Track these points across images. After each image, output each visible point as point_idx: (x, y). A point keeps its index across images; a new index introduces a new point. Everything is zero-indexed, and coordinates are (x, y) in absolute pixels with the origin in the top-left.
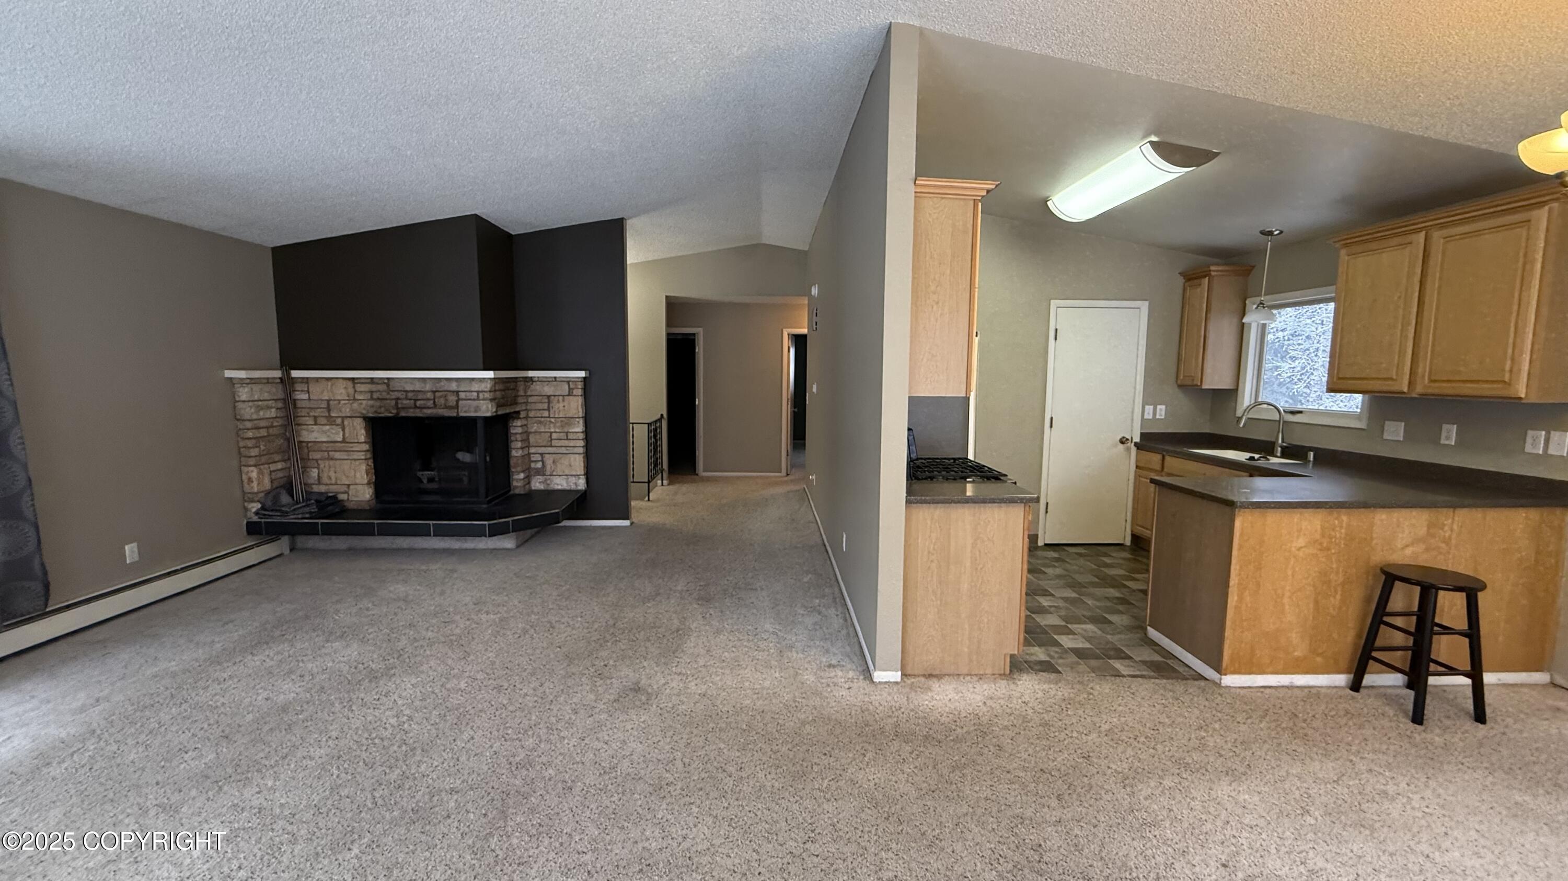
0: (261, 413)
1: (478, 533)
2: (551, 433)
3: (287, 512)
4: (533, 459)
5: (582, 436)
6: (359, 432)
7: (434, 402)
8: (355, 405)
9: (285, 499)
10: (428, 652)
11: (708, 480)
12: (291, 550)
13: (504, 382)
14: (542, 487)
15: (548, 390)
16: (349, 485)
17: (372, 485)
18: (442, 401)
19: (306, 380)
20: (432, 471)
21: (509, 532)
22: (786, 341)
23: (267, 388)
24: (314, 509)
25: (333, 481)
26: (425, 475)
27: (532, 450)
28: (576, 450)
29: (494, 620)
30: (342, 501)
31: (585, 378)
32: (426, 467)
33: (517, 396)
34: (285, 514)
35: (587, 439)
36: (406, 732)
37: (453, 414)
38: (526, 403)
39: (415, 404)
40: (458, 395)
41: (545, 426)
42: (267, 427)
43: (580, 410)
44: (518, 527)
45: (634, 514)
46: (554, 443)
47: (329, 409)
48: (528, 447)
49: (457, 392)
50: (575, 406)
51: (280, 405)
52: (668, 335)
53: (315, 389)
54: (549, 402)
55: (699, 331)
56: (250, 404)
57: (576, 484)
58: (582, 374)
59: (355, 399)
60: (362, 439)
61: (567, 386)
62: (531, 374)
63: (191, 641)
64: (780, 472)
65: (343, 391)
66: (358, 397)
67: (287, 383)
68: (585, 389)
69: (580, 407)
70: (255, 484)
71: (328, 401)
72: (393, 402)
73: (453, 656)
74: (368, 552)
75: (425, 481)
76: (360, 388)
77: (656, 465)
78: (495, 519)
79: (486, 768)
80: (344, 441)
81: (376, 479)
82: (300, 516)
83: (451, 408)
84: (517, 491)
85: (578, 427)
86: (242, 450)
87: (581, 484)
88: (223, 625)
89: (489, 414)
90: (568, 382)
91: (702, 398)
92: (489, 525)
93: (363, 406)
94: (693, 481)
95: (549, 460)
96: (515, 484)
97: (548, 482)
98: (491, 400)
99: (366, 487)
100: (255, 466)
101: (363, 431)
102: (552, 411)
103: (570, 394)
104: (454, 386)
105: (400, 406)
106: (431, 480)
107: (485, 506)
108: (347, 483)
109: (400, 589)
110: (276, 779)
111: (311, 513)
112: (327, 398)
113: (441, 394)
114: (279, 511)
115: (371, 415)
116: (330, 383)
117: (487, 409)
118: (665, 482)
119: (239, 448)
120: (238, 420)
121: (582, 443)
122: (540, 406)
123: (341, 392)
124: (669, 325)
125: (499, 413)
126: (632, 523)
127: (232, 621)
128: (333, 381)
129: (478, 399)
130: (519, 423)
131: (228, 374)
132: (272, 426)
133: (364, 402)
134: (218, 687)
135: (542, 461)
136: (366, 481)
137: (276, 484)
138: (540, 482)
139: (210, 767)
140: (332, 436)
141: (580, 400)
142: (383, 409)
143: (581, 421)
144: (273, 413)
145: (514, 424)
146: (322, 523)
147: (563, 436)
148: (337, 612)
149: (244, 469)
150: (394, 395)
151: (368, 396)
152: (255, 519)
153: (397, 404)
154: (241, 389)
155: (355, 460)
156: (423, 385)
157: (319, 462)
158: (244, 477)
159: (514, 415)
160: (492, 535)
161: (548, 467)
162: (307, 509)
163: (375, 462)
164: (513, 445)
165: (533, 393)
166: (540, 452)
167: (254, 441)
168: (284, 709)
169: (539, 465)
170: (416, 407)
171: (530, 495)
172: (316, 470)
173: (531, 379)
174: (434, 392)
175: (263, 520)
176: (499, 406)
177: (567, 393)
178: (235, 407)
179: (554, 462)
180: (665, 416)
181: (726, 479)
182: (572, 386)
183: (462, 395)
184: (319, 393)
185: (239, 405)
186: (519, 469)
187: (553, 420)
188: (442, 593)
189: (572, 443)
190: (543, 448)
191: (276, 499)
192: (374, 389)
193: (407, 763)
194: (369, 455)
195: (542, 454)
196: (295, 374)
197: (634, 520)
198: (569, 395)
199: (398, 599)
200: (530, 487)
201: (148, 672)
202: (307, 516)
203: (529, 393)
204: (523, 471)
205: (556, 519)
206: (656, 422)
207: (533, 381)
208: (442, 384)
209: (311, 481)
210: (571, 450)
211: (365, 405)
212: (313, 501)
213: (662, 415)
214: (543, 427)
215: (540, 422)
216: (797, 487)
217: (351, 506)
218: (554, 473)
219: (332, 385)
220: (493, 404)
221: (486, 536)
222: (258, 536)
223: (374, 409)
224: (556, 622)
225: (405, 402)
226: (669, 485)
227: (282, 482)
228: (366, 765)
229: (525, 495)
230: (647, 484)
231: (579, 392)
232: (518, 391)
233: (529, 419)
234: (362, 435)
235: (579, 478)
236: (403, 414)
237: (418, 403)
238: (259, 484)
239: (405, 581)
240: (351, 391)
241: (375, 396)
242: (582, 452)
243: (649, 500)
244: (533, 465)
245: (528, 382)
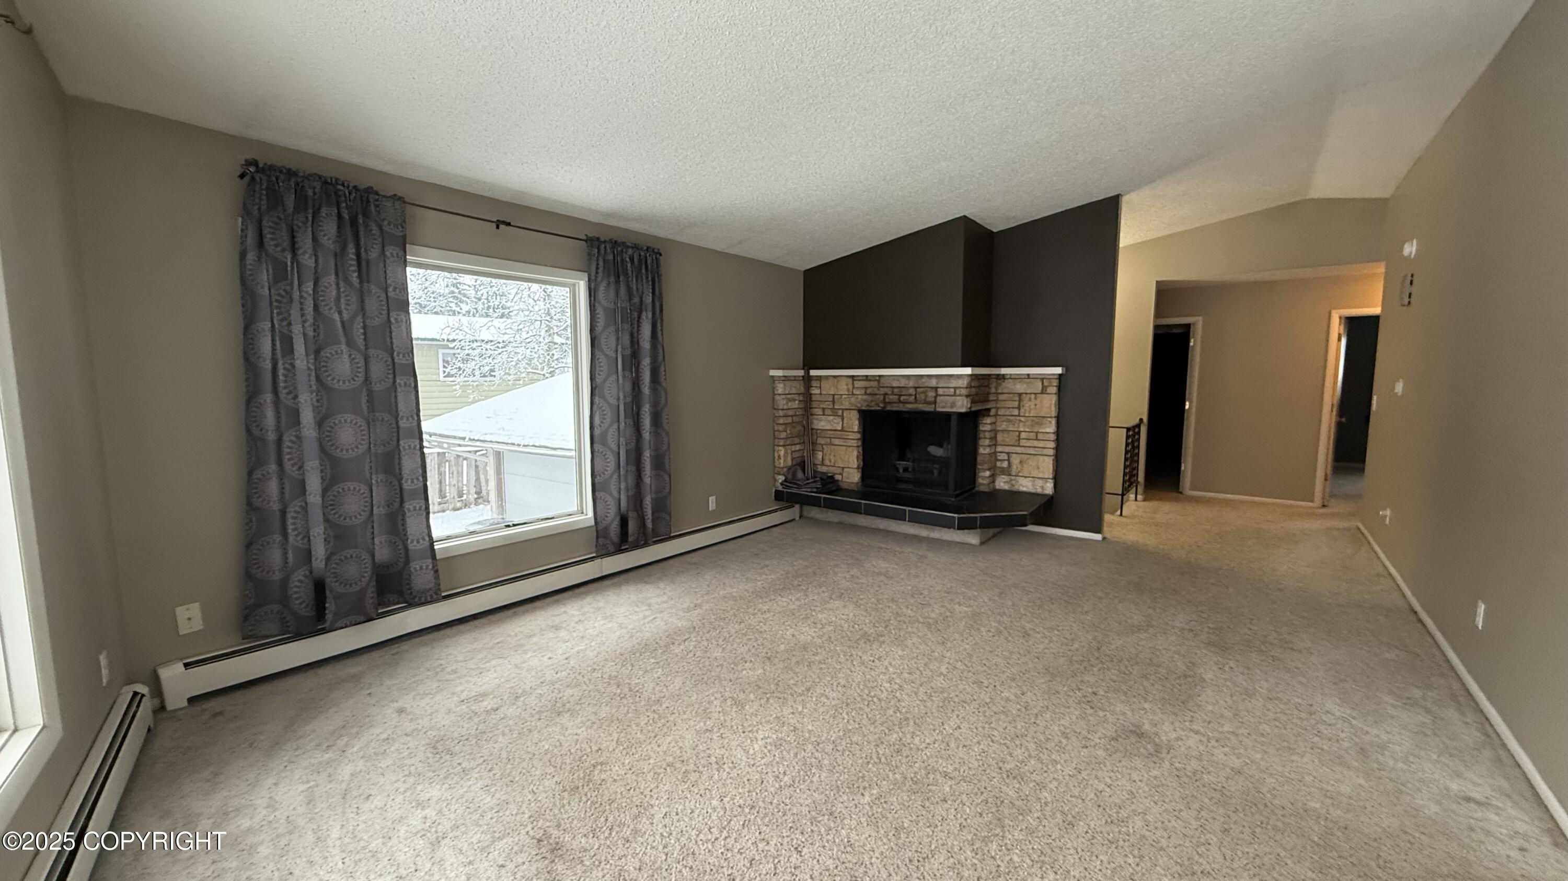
0: (790, 404)
1: (946, 524)
2: (1020, 432)
3: (801, 486)
4: (999, 458)
5: (1053, 437)
6: (854, 423)
7: (916, 397)
8: (853, 400)
9: (800, 475)
10: (910, 629)
11: (1197, 500)
12: (801, 517)
13: (979, 379)
14: (1006, 487)
15: (1020, 388)
16: (843, 468)
17: (860, 470)
18: (923, 396)
19: (819, 378)
20: (908, 461)
21: (975, 528)
22: (1337, 327)
23: (795, 384)
24: (819, 485)
25: (832, 464)
26: (902, 464)
27: (999, 449)
28: (1046, 452)
29: (966, 612)
30: (838, 481)
31: (1060, 375)
32: (902, 457)
33: (988, 394)
34: (799, 487)
35: (1057, 441)
36: (899, 701)
37: (930, 408)
38: (996, 401)
39: (899, 399)
40: (936, 391)
41: (1014, 424)
42: (792, 416)
43: (1053, 409)
44: (985, 524)
45: (1105, 529)
46: (1023, 443)
47: (833, 402)
48: (995, 445)
49: (936, 388)
50: (1049, 404)
51: (801, 398)
52: (1156, 327)
53: (824, 384)
54: (1020, 400)
55: (1198, 322)
56: (784, 396)
57: (1042, 487)
58: (1058, 370)
59: (853, 394)
60: (856, 428)
61: (1040, 384)
62: (1004, 371)
63: (744, 576)
64: (1312, 501)
65: (845, 387)
66: (855, 392)
67: (807, 380)
68: (1059, 388)
69: (1053, 406)
70: (782, 461)
71: (834, 395)
72: (882, 398)
73: (932, 639)
74: (855, 528)
75: (901, 471)
76: (858, 384)
77: (1132, 476)
78: (964, 513)
79: (976, 764)
80: (842, 430)
81: (864, 465)
82: (809, 490)
83: (929, 403)
84: (982, 489)
85: (1049, 427)
86: (776, 433)
87: (1049, 489)
88: (762, 568)
89: (963, 410)
90: (1042, 380)
91: (1195, 400)
92: (959, 518)
93: (859, 400)
94: (1177, 500)
95: (1015, 460)
96: (980, 481)
97: (1014, 482)
98: (967, 396)
99: (856, 471)
100: (783, 446)
101: (857, 422)
102: (1022, 410)
103: (1043, 391)
104: (933, 383)
105: (887, 400)
106: (906, 470)
107: (953, 499)
108: (842, 466)
109: (883, 565)
110: (804, 707)
111: (817, 488)
112: (832, 393)
113: (922, 389)
114: (796, 484)
115: (864, 408)
116: (836, 380)
117: (962, 405)
118: (1140, 497)
119: (774, 431)
120: (775, 409)
121: (1052, 445)
122: (1010, 404)
123: (843, 388)
124: (1158, 314)
125: (973, 409)
126: (1104, 538)
127: (767, 566)
128: (839, 378)
129: (955, 395)
130: (988, 420)
131: (773, 373)
132: (796, 415)
133: (860, 397)
134: (761, 616)
135: (1009, 460)
136: (856, 466)
137: (795, 463)
138: (1005, 482)
139: (760, 679)
140: (835, 425)
141: (1054, 399)
142: (873, 404)
143: (1054, 422)
144: (796, 404)
145: (984, 422)
146: (824, 498)
147: (1032, 435)
148: (836, 574)
149: (776, 448)
150: (883, 391)
151: (863, 391)
152: (780, 488)
153: (884, 399)
154: (778, 385)
155: (850, 446)
156: (907, 382)
157: (824, 447)
158: (776, 455)
159: (985, 413)
160: (960, 528)
161: (1014, 467)
162: (814, 485)
163: (863, 450)
164: (982, 442)
165: (1005, 391)
166: (1007, 451)
167: (784, 426)
168: (805, 648)
169: (1005, 464)
170: (900, 402)
171: (994, 495)
172: (821, 453)
173: (1003, 377)
174: (916, 388)
175: (785, 490)
176: (973, 402)
177: (1040, 391)
178: (774, 399)
179: (1021, 462)
180: (1145, 420)
181: (1227, 503)
182: (1046, 383)
183: (940, 391)
184: (828, 389)
185: (777, 397)
186: (986, 466)
187: (1022, 419)
188: (917, 576)
189: (1041, 444)
190: (1010, 447)
191: (794, 475)
192: (868, 386)
193: (903, 730)
194: (860, 443)
195: (1008, 454)
196: (813, 373)
197: (1107, 535)
198: (1042, 393)
199: (879, 574)
200: (994, 486)
201: (721, 593)
202: (815, 490)
203: (1000, 391)
204: (989, 469)
205: (1023, 521)
206: (1134, 427)
207: (1005, 379)
208: (923, 380)
209: (817, 462)
210: (1040, 451)
211: (861, 400)
212: (818, 479)
213: (1141, 420)
214: (1011, 426)
215: (1010, 421)
216: (1346, 524)
217: (844, 486)
218: (1020, 474)
219: (838, 382)
220: (969, 400)
221: (954, 528)
222: (781, 502)
223: (866, 403)
224: (1031, 629)
225: (891, 397)
226: (1144, 500)
227: (799, 460)
228: (869, 720)
229: (990, 493)
230: (1120, 497)
231: (1054, 390)
232: (990, 388)
233: (998, 417)
234: (855, 425)
235: (1047, 482)
236: (889, 408)
237: (902, 398)
238: (784, 461)
239: (884, 559)
240: (850, 387)
241: (868, 392)
242: (1052, 454)
243: (1121, 515)
244: (999, 464)
245: (1000, 379)
